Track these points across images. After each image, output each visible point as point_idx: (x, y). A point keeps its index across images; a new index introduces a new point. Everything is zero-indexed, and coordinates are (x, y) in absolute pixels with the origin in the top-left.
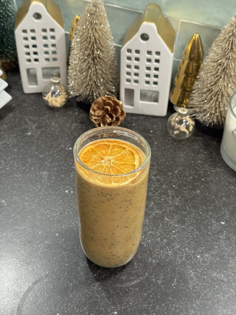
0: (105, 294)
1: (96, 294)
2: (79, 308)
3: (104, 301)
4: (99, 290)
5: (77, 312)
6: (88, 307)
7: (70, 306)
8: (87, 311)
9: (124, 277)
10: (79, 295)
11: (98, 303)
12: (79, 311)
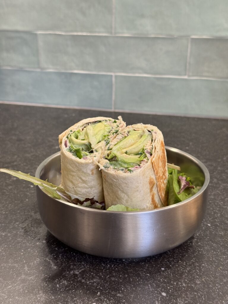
0: (208, 247)
1: (198, 248)
2: (185, 261)
3: (211, 253)
4: (199, 245)
5: (185, 264)
6: (195, 260)
7: (173, 261)
8: (196, 263)
9: (220, 232)
10: (178, 251)
11: (205, 254)
12: (186, 264)
